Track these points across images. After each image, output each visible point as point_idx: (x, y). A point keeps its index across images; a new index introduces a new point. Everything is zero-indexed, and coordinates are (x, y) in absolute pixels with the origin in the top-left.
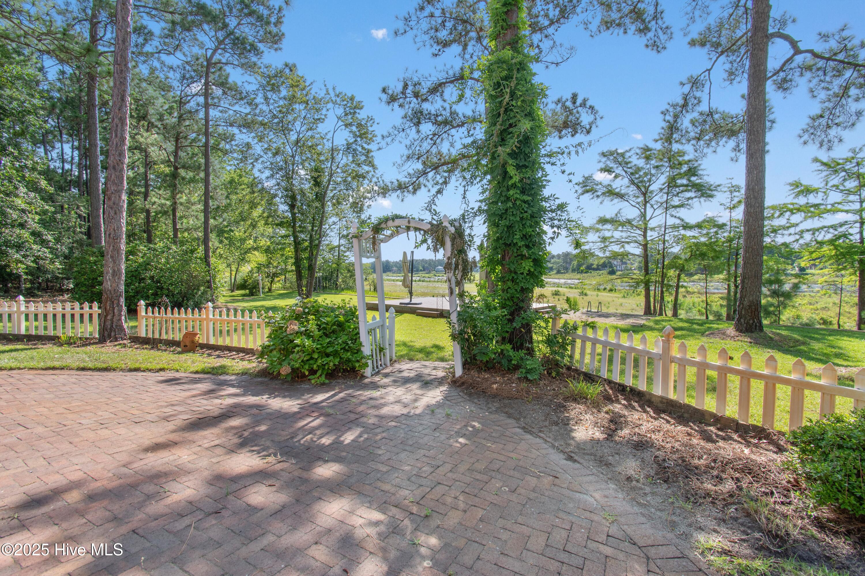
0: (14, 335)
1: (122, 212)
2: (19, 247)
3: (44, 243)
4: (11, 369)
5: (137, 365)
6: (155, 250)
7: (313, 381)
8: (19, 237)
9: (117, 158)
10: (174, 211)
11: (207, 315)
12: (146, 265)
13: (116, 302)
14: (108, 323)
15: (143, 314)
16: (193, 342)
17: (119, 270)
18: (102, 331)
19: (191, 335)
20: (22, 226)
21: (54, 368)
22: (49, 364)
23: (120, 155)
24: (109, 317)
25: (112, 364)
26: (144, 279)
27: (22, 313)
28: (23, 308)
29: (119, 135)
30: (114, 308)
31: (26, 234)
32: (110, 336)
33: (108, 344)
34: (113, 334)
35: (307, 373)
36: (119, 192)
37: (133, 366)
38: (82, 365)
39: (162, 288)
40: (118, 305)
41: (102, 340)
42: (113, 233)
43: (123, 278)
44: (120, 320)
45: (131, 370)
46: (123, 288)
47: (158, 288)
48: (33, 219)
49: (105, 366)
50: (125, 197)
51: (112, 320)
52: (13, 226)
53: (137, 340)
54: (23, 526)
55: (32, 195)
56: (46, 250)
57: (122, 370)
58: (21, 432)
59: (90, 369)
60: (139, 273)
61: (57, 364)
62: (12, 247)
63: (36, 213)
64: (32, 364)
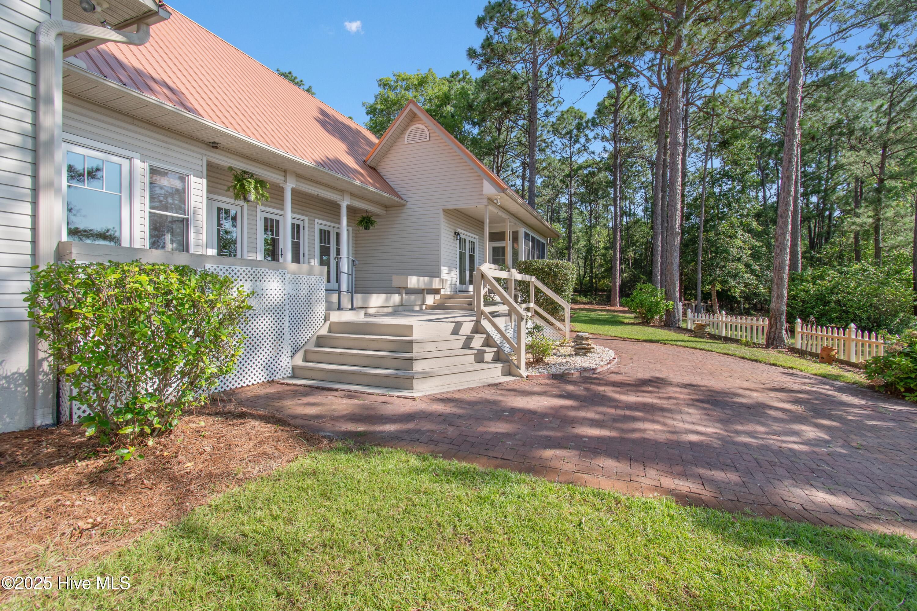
0: (719, 336)
1: (786, 249)
2: (735, 276)
3: (753, 272)
4: (708, 351)
5: (775, 362)
6: (846, 273)
7: (907, 398)
8: (736, 269)
9: (784, 208)
10: (877, 229)
11: (850, 335)
12: (832, 291)
13: (778, 318)
14: (772, 334)
15: (799, 330)
16: (829, 355)
17: (782, 294)
18: (768, 339)
19: (827, 350)
20: (739, 260)
21: (728, 354)
22: (726, 352)
23: (786, 205)
24: (773, 330)
25: (760, 358)
26: (829, 302)
27: (724, 322)
28: (724, 319)
29: (786, 190)
30: (776, 323)
31: (740, 266)
32: (772, 344)
33: (770, 349)
34: (775, 343)
35: (902, 390)
36: (784, 234)
37: (772, 362)
38: (742, 355)
39: (847, 312)
40: (780, 321)
41: (767, 346)
42: (778, 266)
43: (785, 300)
44: (781, 333)
45: (770, 364)
46: (784, 308)
47: (844, 311)
48: (746, 254)
49: (755, 358)
50: (788, 237)
51: (775, 332)
52: (733, 261)
53: (793, 350)
54: (686, 388)
55: (746, 235)
56: (754, 278)
57: (765, 363)
58: (698, 370)
59: (747, 359)
60: (825, 296)
61: (730, 352)
62: (731, 277)
63: (749, 249)
64: (718, 350)
